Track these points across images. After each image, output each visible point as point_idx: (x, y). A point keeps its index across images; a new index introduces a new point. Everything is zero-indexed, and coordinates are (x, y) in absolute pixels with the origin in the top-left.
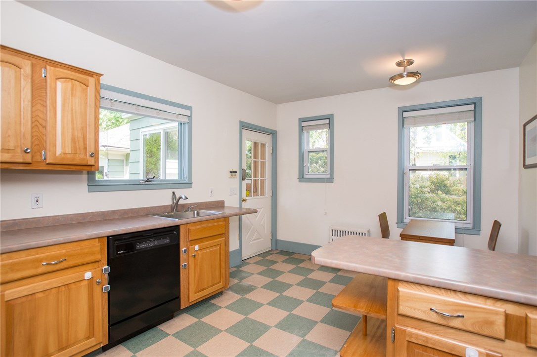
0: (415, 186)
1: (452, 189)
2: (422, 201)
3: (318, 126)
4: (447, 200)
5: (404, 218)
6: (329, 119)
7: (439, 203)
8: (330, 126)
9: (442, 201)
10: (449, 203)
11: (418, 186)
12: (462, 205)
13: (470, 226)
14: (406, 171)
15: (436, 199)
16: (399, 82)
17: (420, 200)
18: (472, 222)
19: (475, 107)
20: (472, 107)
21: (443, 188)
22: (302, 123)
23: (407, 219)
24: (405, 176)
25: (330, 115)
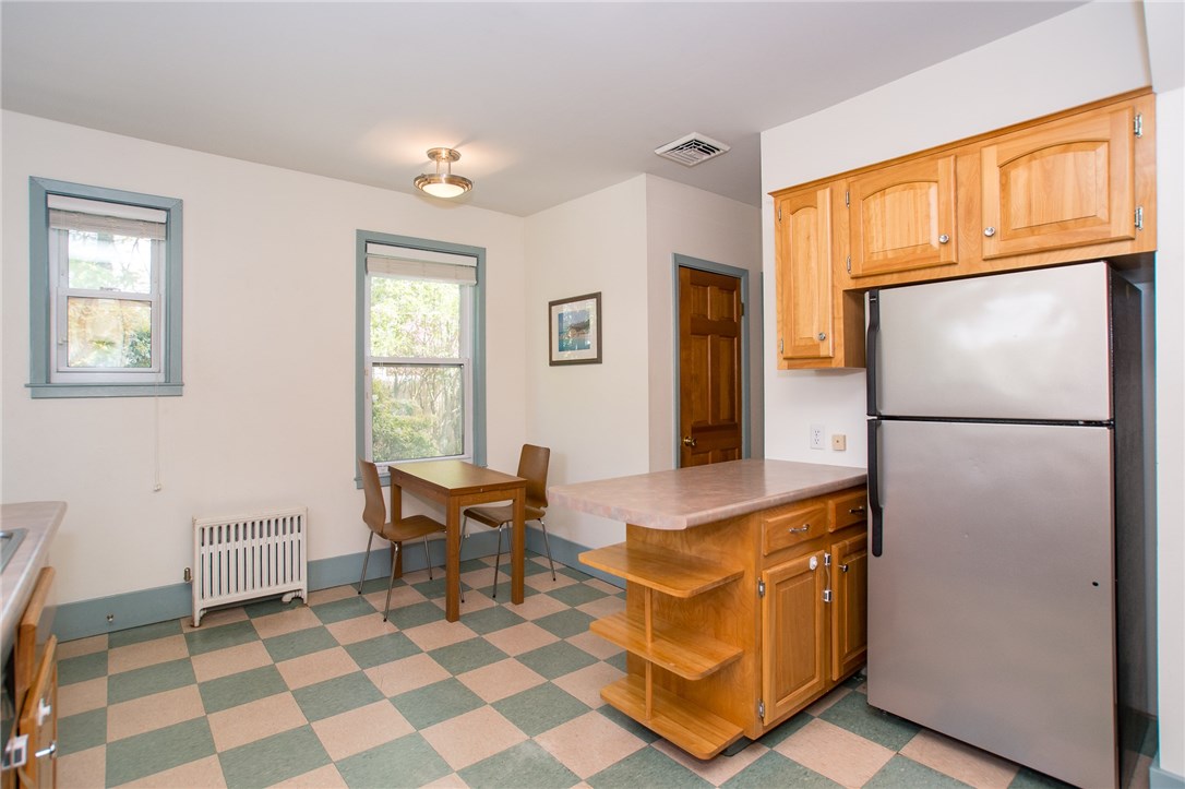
6: (168, 210)
8: (171, 231)
13: (471, 462)
14: (368, 366)
16: (430, 189)
19: (478, 263)
24: (365, 377)
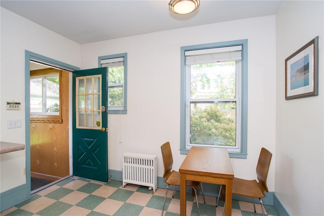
0: (196, 116)
1: (221, 118)
2: (200, 129)
3: (114, 64)
4: (219, 128)
5: (186, 144)
6: (123, 57)
7: (214, 130)
8: (125, 63)
9: (215, 128)
10: (221, 130)
11: (197, 116)
12: (229, 131)
13: (239, 151)
14: (188, 103)
15: (211, 127)
17: (199, 129)
18: (240, 147)
19: (243, 48)
20: (240, 48)
21: (215, 117)
22: (101, 61)
23: (189, 146)
24: (187, 108)
25: (124, 53)
